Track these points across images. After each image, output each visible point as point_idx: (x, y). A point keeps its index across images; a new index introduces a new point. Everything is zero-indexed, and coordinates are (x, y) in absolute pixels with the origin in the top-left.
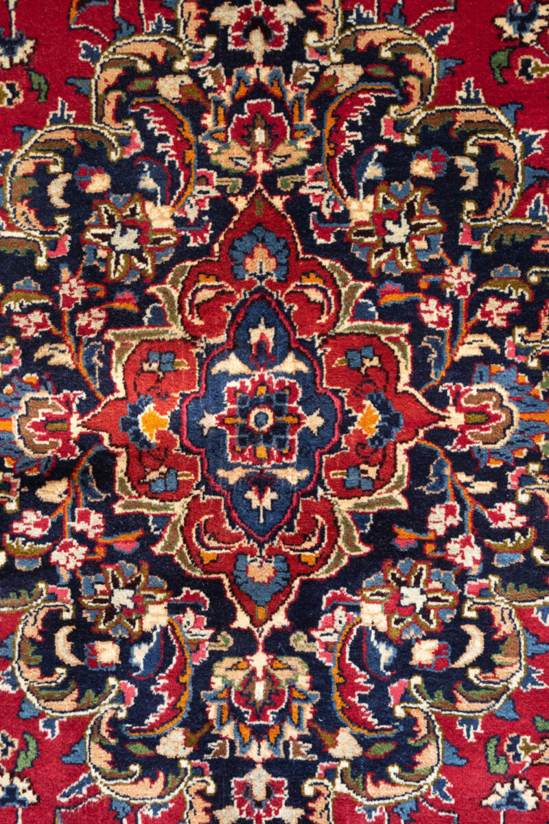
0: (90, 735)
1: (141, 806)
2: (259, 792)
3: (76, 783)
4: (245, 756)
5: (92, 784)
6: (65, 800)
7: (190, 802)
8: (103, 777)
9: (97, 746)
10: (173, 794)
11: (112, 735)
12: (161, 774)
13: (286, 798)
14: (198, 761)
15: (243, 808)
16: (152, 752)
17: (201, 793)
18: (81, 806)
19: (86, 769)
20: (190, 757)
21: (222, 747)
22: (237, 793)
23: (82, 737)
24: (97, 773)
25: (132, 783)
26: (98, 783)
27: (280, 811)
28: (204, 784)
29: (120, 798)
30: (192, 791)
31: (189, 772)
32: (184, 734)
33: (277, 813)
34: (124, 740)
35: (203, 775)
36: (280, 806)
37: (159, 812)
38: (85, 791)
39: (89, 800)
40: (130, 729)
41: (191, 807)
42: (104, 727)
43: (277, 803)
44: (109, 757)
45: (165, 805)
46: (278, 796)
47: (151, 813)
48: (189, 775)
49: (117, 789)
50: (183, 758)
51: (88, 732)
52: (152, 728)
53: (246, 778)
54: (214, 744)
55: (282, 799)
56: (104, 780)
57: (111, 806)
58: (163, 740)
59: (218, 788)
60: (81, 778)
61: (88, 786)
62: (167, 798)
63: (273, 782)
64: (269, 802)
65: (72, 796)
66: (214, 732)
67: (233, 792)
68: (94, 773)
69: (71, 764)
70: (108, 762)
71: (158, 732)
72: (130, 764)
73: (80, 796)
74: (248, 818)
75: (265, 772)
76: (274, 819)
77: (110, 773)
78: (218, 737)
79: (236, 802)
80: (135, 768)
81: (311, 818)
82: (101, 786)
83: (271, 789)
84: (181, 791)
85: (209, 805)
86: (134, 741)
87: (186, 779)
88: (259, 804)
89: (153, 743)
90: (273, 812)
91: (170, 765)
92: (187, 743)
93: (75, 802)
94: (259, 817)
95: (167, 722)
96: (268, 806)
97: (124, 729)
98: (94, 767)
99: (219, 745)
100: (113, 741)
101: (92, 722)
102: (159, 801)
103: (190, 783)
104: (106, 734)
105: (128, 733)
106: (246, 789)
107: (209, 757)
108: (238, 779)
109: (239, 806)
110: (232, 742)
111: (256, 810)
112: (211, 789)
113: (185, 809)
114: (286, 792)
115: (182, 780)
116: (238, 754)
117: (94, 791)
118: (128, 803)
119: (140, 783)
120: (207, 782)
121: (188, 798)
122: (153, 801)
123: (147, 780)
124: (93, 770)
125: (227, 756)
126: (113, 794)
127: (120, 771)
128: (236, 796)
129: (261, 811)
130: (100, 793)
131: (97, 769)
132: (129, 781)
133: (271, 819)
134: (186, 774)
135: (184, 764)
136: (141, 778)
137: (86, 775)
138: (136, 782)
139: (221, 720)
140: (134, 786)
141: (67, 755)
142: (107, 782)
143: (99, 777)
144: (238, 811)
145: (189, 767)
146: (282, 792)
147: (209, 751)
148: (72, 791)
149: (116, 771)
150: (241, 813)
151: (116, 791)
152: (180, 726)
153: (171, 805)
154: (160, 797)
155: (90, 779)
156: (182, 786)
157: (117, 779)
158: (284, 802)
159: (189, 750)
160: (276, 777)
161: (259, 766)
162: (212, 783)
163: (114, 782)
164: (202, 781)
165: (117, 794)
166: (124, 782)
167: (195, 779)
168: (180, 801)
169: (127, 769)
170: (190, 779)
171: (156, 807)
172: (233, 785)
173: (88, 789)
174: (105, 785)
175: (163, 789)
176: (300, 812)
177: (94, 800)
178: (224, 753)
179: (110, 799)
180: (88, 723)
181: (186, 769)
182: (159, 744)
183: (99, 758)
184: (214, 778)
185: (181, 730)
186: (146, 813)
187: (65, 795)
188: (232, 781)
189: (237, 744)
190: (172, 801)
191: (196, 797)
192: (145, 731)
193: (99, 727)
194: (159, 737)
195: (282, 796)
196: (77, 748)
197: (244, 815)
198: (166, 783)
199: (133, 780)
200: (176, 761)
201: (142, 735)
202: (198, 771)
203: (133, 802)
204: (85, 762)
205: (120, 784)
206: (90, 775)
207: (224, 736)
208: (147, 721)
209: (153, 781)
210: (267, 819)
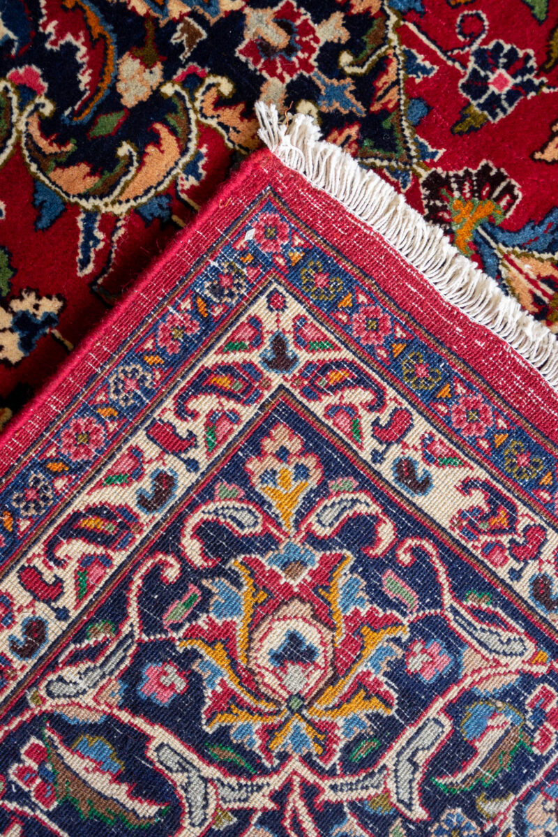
0: (39, 169)
1: (174, 183)
2: (278, 38)
3: (81, 236)
4: (222, 15)
5: (99, 218)
6: (90, 268)
7: (220, 124)
8: (101, 198)
9: (59, 171)
10: (193, 136)
11: (62, 142)
12: (158, 126)
13: (309, 16)
14: (180, 72)
15: (279, 71)
16: (122, 114)
17: (221, 103)
18: (113, 255)
19: (76, 208)
20: (167, 76)
21: (188, 28)
22: (256, 62)
23: (35, 179)
24: (91, 200)
25: (139, 169)
26: (104, 210)
27: (318, 34)
28: (213, 90)
29: (144, 200)
30: (209, 111)
31: (184, 93)
32: (134, 57)
33: (317, 40)
34: (80, 133)
35: (202, 81)
36: (313, 31)
37: (201, 171)
38: (100, 235)
39: (115, 238)
40: (73, 113)
41: (226, 128)
42: (43, 143)
43: (306, 29)
44: (85, 168)
45: (198, 156)
46: (298, 22)
47: (192, 181)
48: (187, 98)
49: (129, 193)
50: (161, 84)
51: (33, 168)
52: (94, 88)
53: (248, 36)
54: (176, 35)
55: (306, 21)
56: (106, 200)
57: (144, 218)
58: (121, 87)
59: (232, 79)
60: (81, 225)
61: (97, 225)
62: (192, 146)
63: (278, 12)
64: (298, 38)
65: (92, 255)
66: (163, 23)
67: (251, 67)
68: (88, 204)
69: (52, 222)
70: (90, 174)
71: (105, 85)
72: (115, 151)
73: (101, 245)
74: (295, 77)
75: (261, 12)
76: (321, 49)
77: (105, 183)
78: (173, 24)
79: (265, 74)
80: (125, 149)
81: (354, 11)
82: (109, 209)
83: (284, 21)
84: (198, 123)
85: (241, 107)
86: (93, 122)
87: (189, 105)
88: (290, 50)
89: (113, 101)
90: (312, 43)
91: (157, 106)
92: (147, 64)
93: (103, 256)
94: (305, 64)
95: (105, 65)
96: (300, 42)
97: (67, 121)
98: (80, 196)
99: (183, 30)
100: (70, 147)
101: (26, 153)
102: (186, 159)
103: (198, 104)
104: (54, 149)
105: (77, 120)
106: (261, 48)
107: (187, 53)
108: (241, 47)
109: (273, 74)
110: (192, 14)
111: (294, 59)
112: (226, 87)
113: (222, 137)
114: (302, 10)
115: (186, 110)
116: (213, 21)
117: (109, 223)
118: (158, 195)
119: (147, 159)
120: (213, 85)
121: (213, 123)
122: (180, 165)
123: (151, 149)
124: (83, 203)
125: (204, 35)
126: (132, 203)
127: (111, 170)
128: (259, 67)
129: (300, 54)
130: (116, 218)
131: (86, 196)
132: (133, 170)
133: (317, 52)
134: (182, 98)
135: (169, 90)
136: (142, 154)
137: (83, 216)
138: (142, 163)
139: (156, 4)
140: (144, 169)
141: (39, 218)
142: (112, 198)
143: (98, 202)
144: (275, 80)
145: (177, 88)
146: (299, 15)
147: (180, 48)
148: (86, 249)
149: (107, 175)
150: (282, 79)
151: (131, 196)
152: (120, 54)
153: (204, 150)
154: (184, 151)
155: (91, 216)
156: (193, 116)
157: (118, 183)
158: (310, 22)
159: (158, 69)
160: (276, 4)
161: (247, 11)
162: (219, 79)
163: (119, 189)
164: (209, 87)
165: (135, 199)
166: (129, 177)
167: (198, 95)
168: (207, 134)
169: (116, 160)
170: (193, 99)
171: (191, 169)
172: (243, 58)
173: (101, 229)
174: (113, 203)
175: (178, 140)
176: (337, 17)
177: (121, 232)
178: (199, 34)
179: (134, 212)
180: (23, 157)
181: (177, 93)
182: (120, 96)
183: (75, 179)
184: (216, 72)
185: (126, 56)
186: (187, 186)
187: (85, 263)
188: (237, 54)
189: (201, 11)
190: (200, 145)
191: (220, 112)
192: (90, 99)
193: (39, 149)
194: (113, 88)
195: (303, 18)
196: (40, 198)
197: (288, 79)
198: (173, 131)
199: (136, 164)
200: (156, 94)
201: (93, 106)
202: (192, 82)
203: (161, 188)
204: (64, 203)
205: (127, 184)
206: (86, 211)
207: (177, 16)
208: (82, 87)
209: (157, 141)
210: (314, 56)
